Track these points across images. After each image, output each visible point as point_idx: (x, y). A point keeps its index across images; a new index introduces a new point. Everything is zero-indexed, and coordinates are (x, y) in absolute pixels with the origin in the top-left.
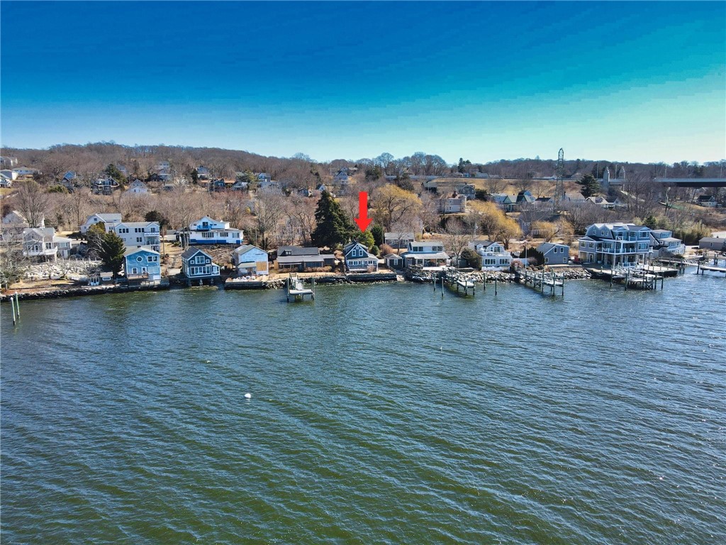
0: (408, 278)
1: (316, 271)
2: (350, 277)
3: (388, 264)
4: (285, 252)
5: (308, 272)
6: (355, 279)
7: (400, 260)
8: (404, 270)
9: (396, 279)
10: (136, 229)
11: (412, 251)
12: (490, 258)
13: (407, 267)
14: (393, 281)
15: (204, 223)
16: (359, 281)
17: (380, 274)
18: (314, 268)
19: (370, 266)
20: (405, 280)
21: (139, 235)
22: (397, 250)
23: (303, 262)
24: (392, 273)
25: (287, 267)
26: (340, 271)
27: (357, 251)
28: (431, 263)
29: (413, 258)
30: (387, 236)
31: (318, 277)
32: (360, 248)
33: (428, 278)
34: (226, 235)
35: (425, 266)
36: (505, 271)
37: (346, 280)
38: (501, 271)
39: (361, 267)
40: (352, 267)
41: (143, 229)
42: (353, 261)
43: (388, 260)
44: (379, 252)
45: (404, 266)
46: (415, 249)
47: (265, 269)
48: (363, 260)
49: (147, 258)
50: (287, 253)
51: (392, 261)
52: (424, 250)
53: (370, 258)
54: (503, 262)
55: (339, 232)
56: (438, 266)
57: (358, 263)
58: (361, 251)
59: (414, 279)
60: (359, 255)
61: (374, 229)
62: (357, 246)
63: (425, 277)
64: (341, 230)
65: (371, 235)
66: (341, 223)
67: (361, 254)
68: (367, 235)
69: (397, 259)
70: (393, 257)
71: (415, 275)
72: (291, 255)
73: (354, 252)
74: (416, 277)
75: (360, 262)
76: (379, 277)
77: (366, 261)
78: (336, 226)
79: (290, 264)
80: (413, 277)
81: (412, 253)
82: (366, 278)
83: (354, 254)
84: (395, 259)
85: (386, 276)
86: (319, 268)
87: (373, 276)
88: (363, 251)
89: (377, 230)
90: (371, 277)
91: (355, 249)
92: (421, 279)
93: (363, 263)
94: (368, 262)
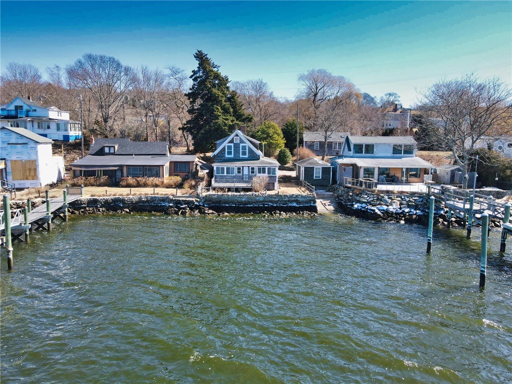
0: (343, 208)
1: (145, 185)
2: (207, 200)
3: (302, 178)
4: (103, 149)
5: (128, 186)
6: (218, 206)
7: (325, 170)
8: (334, 190)
9: (314, 209)
11: (351, 153)
13: (341, 185)
14: (306, 214)
15: (16, 106)
16: (229, 210)
17: (277, 195)
18: (142, 180)
19: (261, 179)
20: (336, 211)
23: (121, 167)
24: (307, 193)
27: (237, 146)
28: (389, 176)
29: (354, 166)
30: (308, 137)
31: (135, 198)
32: (242, 141)
33: (391, 209)
34: (48, 126)
35: (380, 182)
37: (197, 207)
39: (241, 180)
40: (221, 179)
42: (225, 165)
43: (302, 169)
44: (291, 160)
45: (334, 181)
46: (358, 149)
47: (35, 177)
48: (246, 165)
50: (107, 150)
51: (309, 171)
52: (377, 151)
53: (263, 162)
55: (220, 121)
56: (408, 182)
57: (236, 171)
58: (244, 148)
59: (357, 210)
60: (241, 156)
61: (287, 124)
62: (237, 135)
63: (385, 207)
64: (227, 119)
65: (280, 131)
66: (229, 109)
67: (244, 153)
68: (271, 131)
69: (321, 167)
70: (311, 164)
71: (359, 202)
72: (114, 154)
73: (230, 147)
74: (364, 205)
75: (239, 169)
76: (276, 202)
77: (253, 169)
78: (219, 111)
79: (97, 169)
80: (356, 206)
81: (352, 157)
82: (246, 203)
83: (229, 153)
84: (315, 167)
85: (291, 202)
86: (151, 179)
87: (261, 199)
88: (249, 148)
89: (291, 126)
90: (257, 202)
91: (232, 141)
92: (377, 211)
93: (246, 172)
94: (256, 170)
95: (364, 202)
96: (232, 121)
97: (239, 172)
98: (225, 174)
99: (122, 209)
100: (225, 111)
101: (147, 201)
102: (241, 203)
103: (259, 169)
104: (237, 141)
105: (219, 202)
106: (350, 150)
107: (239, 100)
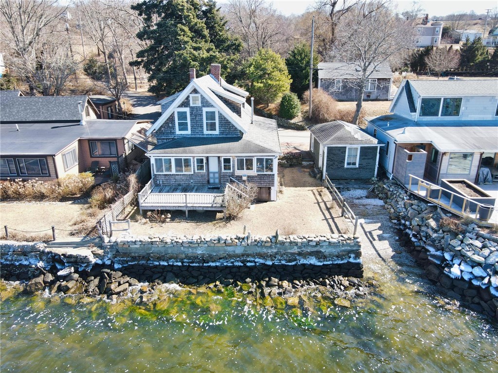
3: (322, 161)
7: (367, 152)
11: (416, 116)
22: (351, 106)
30: (325, 70)
32: (206, 103)
37: (97, 271)
39: (205, 181)
42: (173, 154)
43: (323, 150)
44: (300, 112)
45: (383, 173)
46: (430, 107)
48: (214, 153)
51: (337, 155)
52: (466, 113)
53: (247, 148)
57: (194, 165)
58: (211, 116)
60: (206, 132)
61: (293, 52)
62: (195, 91)
65: (283, 65)
66: (202, 30)
67: (212, 127)
68: (269, 66)
69: (359, 147)
70: (340, 139)
73: (182, 116)
75: (200, 161)
77: (227, 161)
81: (417, 124)
83: (183, 126)
84: (348, 146)
85: (306, 255)
87: (239, 251)
88: (221, 116)
89: (301, 54)
90: (229, 256)
91: (185, 104)
93: (214, 167)
94: (234, 162)
95: (479, 264)
96: (208, 50)
97: (201, 167)
98: (173, 172)
100: (197, 33)
104: (196, 103)
106: (413, 109)
107: (221, 14)
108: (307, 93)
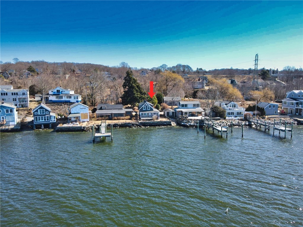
0: (178, 124)
2: (141, 123)
3: (166, 115)
5: (115, 120)
6: (144, 125)
7: (173, 113)
8: (176, 119)
9: (171, 125)
10: (12, 93)
11: (181, 107)
12: (231, 111)
13: (178, 117)
14: (169, 126)
16: (147, 126)
17: (161, 121)
18: (119, 118)
19: (154, 116)
20: (177, 125)
21: (14, 97)
22: (171, 107)
23: (112, 114)
24: (168, 120)
25: (102, 116)
26: (135, 119)
27: (146, 107)
28: (192, 115)
29: (181, 111)
30: (165, 98)
31: (121, 123)
32: (148, 105)
33: (192, 124)
34: (70, 97)
35: (189, 116)
36: (241, 120)
37: (139, 125)
38: (238, 119)
39: (149, 117)
40: (143, 117)
41: (17, 93)
42: (144, 113)
43: (166, 113)
44: (160, 108)
45: (176, 116)
46: (183, 106)
47: (87, 118)
48: (150, 112)
49: (5, 110)
50: (103, 108)
51: (168, 113)
52: (188, 106)
53: (155, 111)
54: (239, 114)
55: (136, 95)
56: (197, 116)
57: (147, 114)
58: (149, 107)
59: (182, 124)
61: (157, 94)
62: (147, 103)
63: (190, 124)
64: (138, 95)
65: (156, 98)
66: (138, 91)
67: (149, 109)
69: (171, 112)
70: (169, 111)
71: (183, 122)
72: (105, 109)
73: (144, 107)
74: (184, 123)
75: (148, 113)
76: (160, 123)
77: (152, 113)
78: (135, 92)
79: (104, 115)
80: (182, 123)
81: (181, 108)
82: (152, 124)
83: (144, 109)
85: (165, 123)
86: (122, 117)
87: (156, 122)
88: (150, 107)
89: (159, 95)
90: (155, 123)
91: (145, 105)
92: (188, 125)
93: (150, 114)
94: (153, 114)
97: (148, 114)
98: (144, 115)
99: (117, 126)
101: (124, 124)
102: (151, 124)
103: (154, 113)
105: (145, 124)
106: (180, 106)
108: (162, 104)
